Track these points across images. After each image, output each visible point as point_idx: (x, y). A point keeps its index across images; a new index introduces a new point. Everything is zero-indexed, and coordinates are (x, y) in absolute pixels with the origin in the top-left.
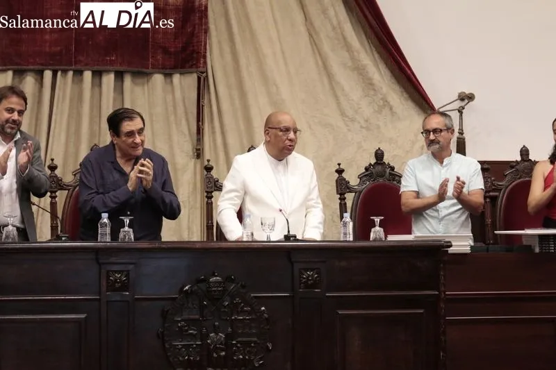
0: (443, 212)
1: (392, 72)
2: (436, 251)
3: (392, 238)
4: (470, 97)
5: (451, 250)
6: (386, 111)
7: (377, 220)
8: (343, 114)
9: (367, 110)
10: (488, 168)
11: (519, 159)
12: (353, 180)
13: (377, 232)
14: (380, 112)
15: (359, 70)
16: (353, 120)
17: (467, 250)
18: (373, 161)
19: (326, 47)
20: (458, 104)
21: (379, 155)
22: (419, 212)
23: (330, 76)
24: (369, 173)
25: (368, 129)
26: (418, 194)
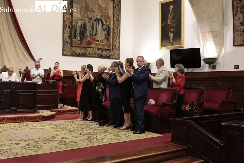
0: (37, 78)
1: (29, 54)
2: (35, 84)
3: (28, 81)
4: (41, 59)
5: (38, 84)
6: (27, 61)
7: (25, 78)
8: (20, 60)
9: (24, 60)
10: (45, 71)
11: (49, 69)
12: (22, 72)
13: (25, 80)
14: (26, 60)
15: (23, 53)
16: (21, 62)
17: (40, 84)
18: (26, 68)
19: (17, 49)
20: (40, 60)
21: (27, 67)
22: (34, 78)
23: (18, 54)
24: (25, 70)
25: (24, 63)
26: (33, 75)
